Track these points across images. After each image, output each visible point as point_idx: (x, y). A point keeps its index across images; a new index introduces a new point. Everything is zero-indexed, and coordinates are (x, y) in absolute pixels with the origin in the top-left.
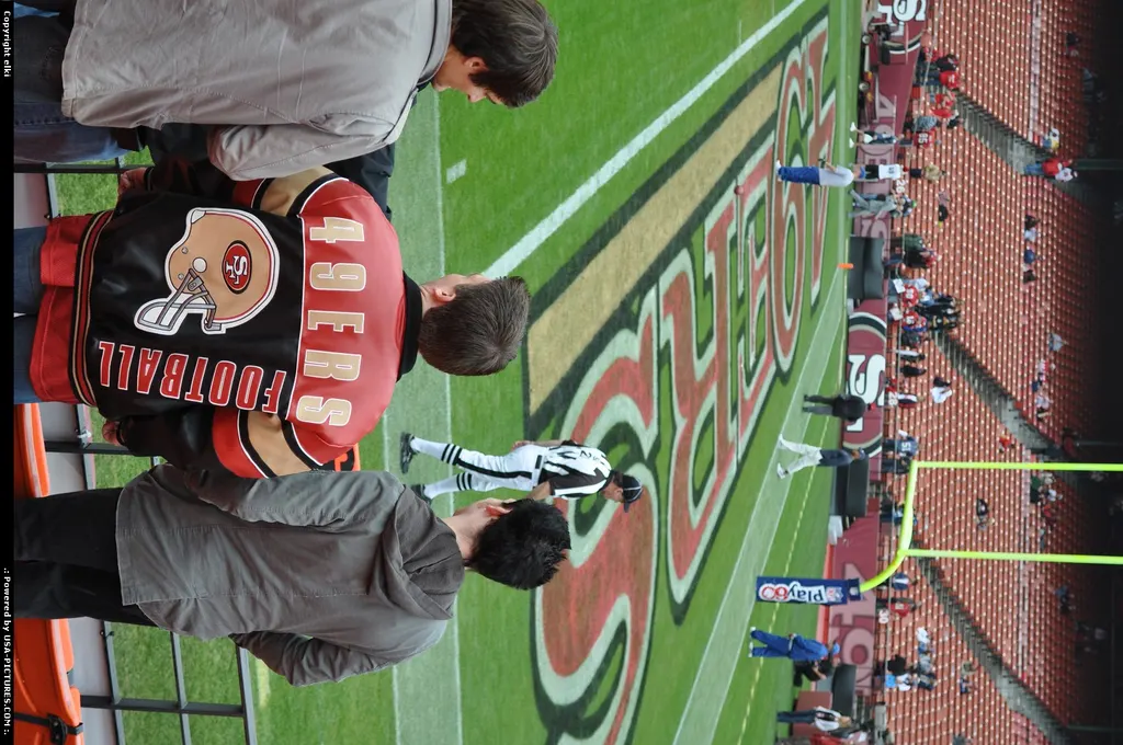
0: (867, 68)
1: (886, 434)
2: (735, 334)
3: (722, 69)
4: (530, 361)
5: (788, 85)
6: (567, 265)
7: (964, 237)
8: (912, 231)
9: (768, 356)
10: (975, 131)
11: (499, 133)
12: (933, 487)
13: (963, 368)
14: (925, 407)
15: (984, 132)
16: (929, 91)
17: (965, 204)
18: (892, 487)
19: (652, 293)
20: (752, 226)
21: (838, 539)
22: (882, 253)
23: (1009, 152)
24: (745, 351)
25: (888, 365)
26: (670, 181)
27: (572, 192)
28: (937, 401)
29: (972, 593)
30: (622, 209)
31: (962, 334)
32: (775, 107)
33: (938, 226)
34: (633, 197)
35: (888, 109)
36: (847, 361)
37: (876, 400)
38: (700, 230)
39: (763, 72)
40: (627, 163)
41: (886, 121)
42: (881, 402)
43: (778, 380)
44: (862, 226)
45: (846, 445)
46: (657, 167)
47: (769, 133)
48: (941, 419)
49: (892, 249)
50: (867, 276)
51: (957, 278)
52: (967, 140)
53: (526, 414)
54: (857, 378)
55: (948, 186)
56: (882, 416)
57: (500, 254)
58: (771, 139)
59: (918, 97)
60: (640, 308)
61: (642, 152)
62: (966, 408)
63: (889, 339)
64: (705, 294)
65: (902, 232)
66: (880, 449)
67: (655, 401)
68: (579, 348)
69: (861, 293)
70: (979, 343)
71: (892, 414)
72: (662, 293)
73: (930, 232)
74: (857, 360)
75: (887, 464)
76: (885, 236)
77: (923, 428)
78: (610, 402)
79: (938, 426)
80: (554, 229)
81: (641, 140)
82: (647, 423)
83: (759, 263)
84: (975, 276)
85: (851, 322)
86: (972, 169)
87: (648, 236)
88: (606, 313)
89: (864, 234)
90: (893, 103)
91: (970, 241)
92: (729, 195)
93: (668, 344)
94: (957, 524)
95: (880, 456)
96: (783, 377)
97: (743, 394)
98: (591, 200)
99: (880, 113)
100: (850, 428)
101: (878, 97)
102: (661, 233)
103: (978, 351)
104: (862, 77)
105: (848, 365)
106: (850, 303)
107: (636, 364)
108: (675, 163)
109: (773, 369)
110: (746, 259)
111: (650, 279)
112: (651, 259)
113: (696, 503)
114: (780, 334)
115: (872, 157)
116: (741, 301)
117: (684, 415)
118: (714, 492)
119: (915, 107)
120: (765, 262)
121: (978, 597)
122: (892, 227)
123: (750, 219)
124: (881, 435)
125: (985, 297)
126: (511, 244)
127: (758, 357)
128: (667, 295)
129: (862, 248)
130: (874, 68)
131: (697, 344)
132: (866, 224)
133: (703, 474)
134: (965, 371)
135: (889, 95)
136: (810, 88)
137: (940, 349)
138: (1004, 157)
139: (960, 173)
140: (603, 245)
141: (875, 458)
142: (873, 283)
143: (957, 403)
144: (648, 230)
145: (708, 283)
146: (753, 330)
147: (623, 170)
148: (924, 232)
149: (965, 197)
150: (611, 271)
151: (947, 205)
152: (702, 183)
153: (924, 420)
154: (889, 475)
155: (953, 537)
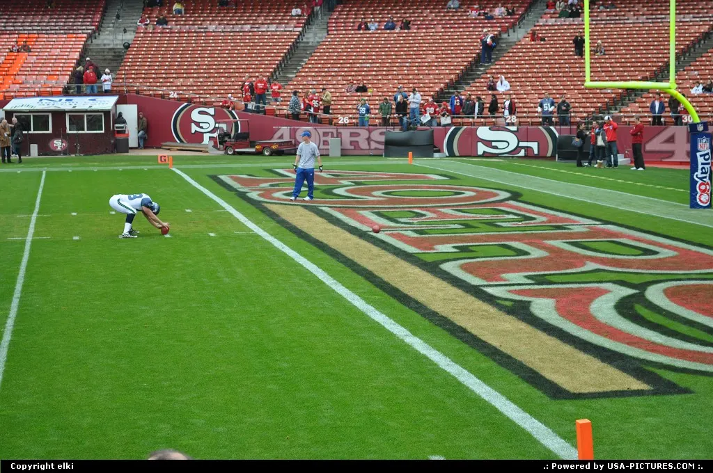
0: (253, 150)
1: (539, 124)
2: (495, 229)
3: (278, 244)
4: (601, 390)
5: (279, 199)
6: (495, 360)
7: (378, 73)
8: (377, 111)
9: (503, 206)
10: (296, 69)
11: (392, 424)
12: (576, 87)
13: (480, 71)
14: (514, 96)
15: (296, 63)
16: (269, 103)
17: (353, 73)
18: (581, 117)
19: (490, 290)
20: (402, 220)
21: (625, 157)
22: (397, 133)
23: (310, 44)
24: (507, 221)
25: (484, 124)
26: (386, 279)
27: (425, 357)
28: (509, 87)
29: (657, 56)
30: (424, 315)
31: (454, 72)
32: (299, 207)
33: (372, 92)
34: (411, 308)
35: (284, 132)
36: (482, 156)
37: (513, 132)
38: (420, 256)
39: (273, 216)
40: (382, 313)
41: (293, 133)
42: (514, 128)
43: (520, 199)
44: (376, 149)
45: (549, 154)
46: (378, 290)
47: (321, 211)
48: (522, 84)
49: (393, 125)
50: (414, 143)
51: (411, 77)
52: (303, 74)
53: (654, 393)
54: (496, 148)
55: (340, 86)
56: (526, 127)
57: (508, 420)
58: (326, 209)
59: (274, 110)
60: (506, 300)
61: (368, 301)
62: (511, 67)
63: (463, 124)
64: (472, 251)
65: (378, 118)
66: (552, 128)
67: (583, 285)
68: (567, 348)
69: (429, 147)
70: (460, 60)
71: (522, 120)
72: (486, 283)
73: (377, 98)
74: (481, 149)
75: (563, 121)
76: (384, 130)
77: (530, 96)
78: (603, 321)
79: (528, 86)
80: (466, 372)
81: (359, 303)
82: (606, 292)
83: (429, 215)
84: (407, 64)
85: (452, 154)
86: (326, 70)
87: (440, 294)
88: (523, 326)
89: (383, 147)
90: (279, 129)
91: (381, 69)
92: (381, 236)
93: (528, 277)
94: (603, 69)
95: (558, 127)
96: (516, 196)
97: (543, 222)
98: (426, 341)
99: (286, 139)
100: (536, 152)
101: (275, 140)
102: (434, 285)
103: (465, 59)
104: (259, 153)
105: (485, 155)
106: (436, 155)
107: (557, 301)
108: (369, 276)
109: (511, 202)
110: (430, 223)
111: (477, 292)
112: (460, 292)
113: (656, 253)
114: (482, 199)
115: (322, 143)
116: (467, 226)
117: (583, 265)
118: (638, 240)
119: (282, 112)
120: (427, 210)
121: (659, 51)
122: (376, 125)
123: (397, 222)
124: (540, 127)
125: (424, 56)
126: (496, 411)
127: (508, 213)
128: (486, 279)
129: (393, 147)
130: (252, 145)
131: (517, 255)
132: (374, 145)
133: (627, 249)
134: (482, 69)
135: (274, 132)
136: (277, 185)
137: (467, 88)
138: (314, 48)
139: (330, 78)
140: (464, 330)
141: (559, 131)
142: (420, 137)
143: (508, 73)
144: (435, 295)
145: (463, 249)
146: (488, 217)
147: (390, 316)
148: (377, 102)
149: (347, 74)
150: (484, 323)
151: (355, 87)
152: (379, 256)
153: (525, 96)
154: (572, 120)
155: (614, 71)
